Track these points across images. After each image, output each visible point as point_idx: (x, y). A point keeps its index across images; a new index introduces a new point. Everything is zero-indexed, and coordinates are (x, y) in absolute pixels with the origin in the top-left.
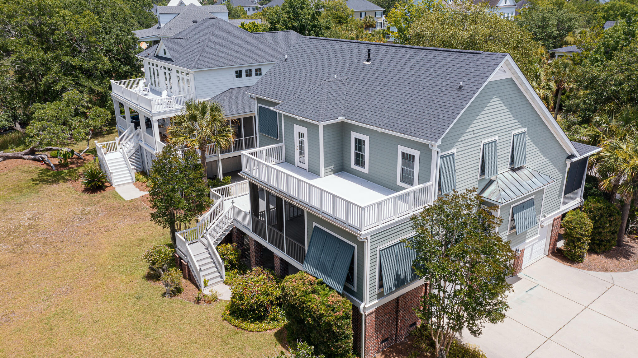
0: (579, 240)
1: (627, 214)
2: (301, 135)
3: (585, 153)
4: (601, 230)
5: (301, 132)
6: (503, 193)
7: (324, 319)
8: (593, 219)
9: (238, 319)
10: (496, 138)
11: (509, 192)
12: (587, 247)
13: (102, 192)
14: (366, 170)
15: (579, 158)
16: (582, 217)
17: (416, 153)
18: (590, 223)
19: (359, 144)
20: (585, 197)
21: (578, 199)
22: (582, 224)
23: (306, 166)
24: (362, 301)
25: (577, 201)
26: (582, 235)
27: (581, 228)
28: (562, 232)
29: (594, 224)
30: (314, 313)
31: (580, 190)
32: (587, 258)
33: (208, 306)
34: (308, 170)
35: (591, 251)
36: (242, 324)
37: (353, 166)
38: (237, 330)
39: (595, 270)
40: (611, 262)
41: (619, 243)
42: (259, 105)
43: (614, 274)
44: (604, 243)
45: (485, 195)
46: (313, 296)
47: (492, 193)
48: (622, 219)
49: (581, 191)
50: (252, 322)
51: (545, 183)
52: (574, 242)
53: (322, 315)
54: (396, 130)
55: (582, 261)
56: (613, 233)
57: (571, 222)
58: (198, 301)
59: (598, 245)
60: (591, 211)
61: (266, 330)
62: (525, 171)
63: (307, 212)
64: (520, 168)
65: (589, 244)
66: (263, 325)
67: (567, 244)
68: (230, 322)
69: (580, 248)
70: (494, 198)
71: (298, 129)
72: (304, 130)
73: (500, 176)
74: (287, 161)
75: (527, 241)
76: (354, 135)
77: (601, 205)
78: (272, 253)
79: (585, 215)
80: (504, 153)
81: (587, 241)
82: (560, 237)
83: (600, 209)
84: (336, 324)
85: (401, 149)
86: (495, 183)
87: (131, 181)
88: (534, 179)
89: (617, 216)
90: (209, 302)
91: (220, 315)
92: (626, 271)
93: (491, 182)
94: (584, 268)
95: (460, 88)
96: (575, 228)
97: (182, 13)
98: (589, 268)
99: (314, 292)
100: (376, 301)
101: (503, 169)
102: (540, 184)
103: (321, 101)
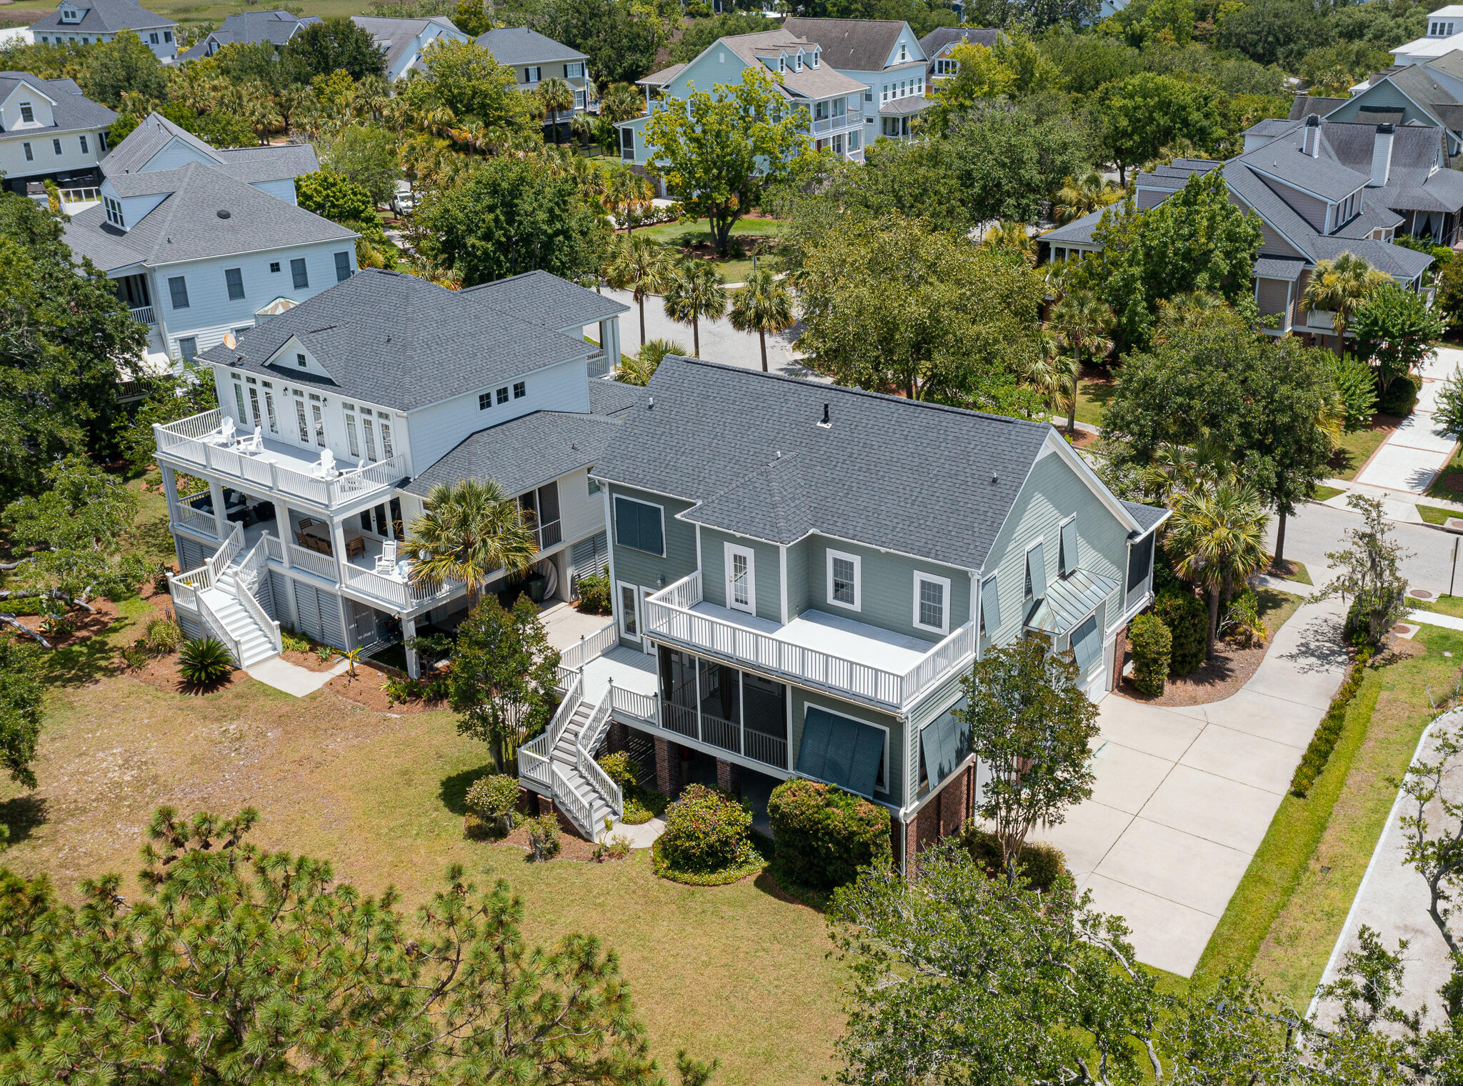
0: (1155, 661)
1: (1215, 608)
2: (740, 561)
3: (1151, 524)
4: (1183, 640)
5: (739, 553)
6: (1058, 618)
7: (856, 838)
8: (1170, 623)
9: (686, 872)
10: (1040, 539)
11: (1065, 614)
12: (1167, 671)
13: (228, 685)
14: (857, 606)
15: (1144, 534)
16: (1155, 626)
17: (946, 583)
18: (1166, 631)
19: (843, 568)
20: (1156, 588)
21: (1147, 594)
22: (1157, 636)
23: (752, 607)
24: (901, 806)
25: (1145, 597)
26: (1159, 653)
27: (1157, 643)
28: (1129, 648)
29: (1172, 632)
30: (839, 833)
31: (1147, 579)
32: (1168, 687)
33: (620, 862)
34: (754, 614)
35: (1174, 676)
36: (696, 878)
37: (831, 600)
38: (692, 889)
39: (1181, 705)
40: (1202, 690)
41: (1210, 656)
42: (615, 495)
43: (1206, 706)
44: (1188, 659)
45: (1034, 623)
46: (828, 810)
47: (1043, 620)
48: (1210, 617)
49: (1149, 580)
50: (712, 872)
51: (1108, 590)
52: (1148, 666)
53: (853, 834)
54: (912, 550)
55: (1162, 693)
56: (1200, 643)
57: (1142, 635)
58: (598, 857)
59: (1181, 663)
60: (1166, 613)
61: (738, 879)
62: (1078, 575)
63: (793, 688)
64: (1072, 573)
65: (1169, 665)
66: (732, 872)
67: (1137, 670)
68: (674, 880)
69: (1157, 673)
70: (1047, 628)
71: (730, 550)
72: (749, 553)
73: (1049, 591)
74: (706, 599)
75: (1089, 679)
76: (831, 554)
77: (1180, 602)
78: (714, 759)
79: (1159, 620)
80: (1052, 555)
81: (1166, 660)
82: (1127, 657)
83: (1178, 608)
84: (875, 843)
85: (918, 576)
86: (1044, 603)
87: (273, 653)
88: (1093, 587)
89: (1203, 616)
90: (620, 856)
91: (649, 873)
92: (1222, 698)
93: (1038, 604)
94: (1165, 704)
95: (995, 481)
96: (1148, 644)
97: (180, 193)
98: (1173, 703)
99: (828, 805)
100: (917, 803)
101: (1053, 579)
102: (1101, 594)
103: (774, 506)
